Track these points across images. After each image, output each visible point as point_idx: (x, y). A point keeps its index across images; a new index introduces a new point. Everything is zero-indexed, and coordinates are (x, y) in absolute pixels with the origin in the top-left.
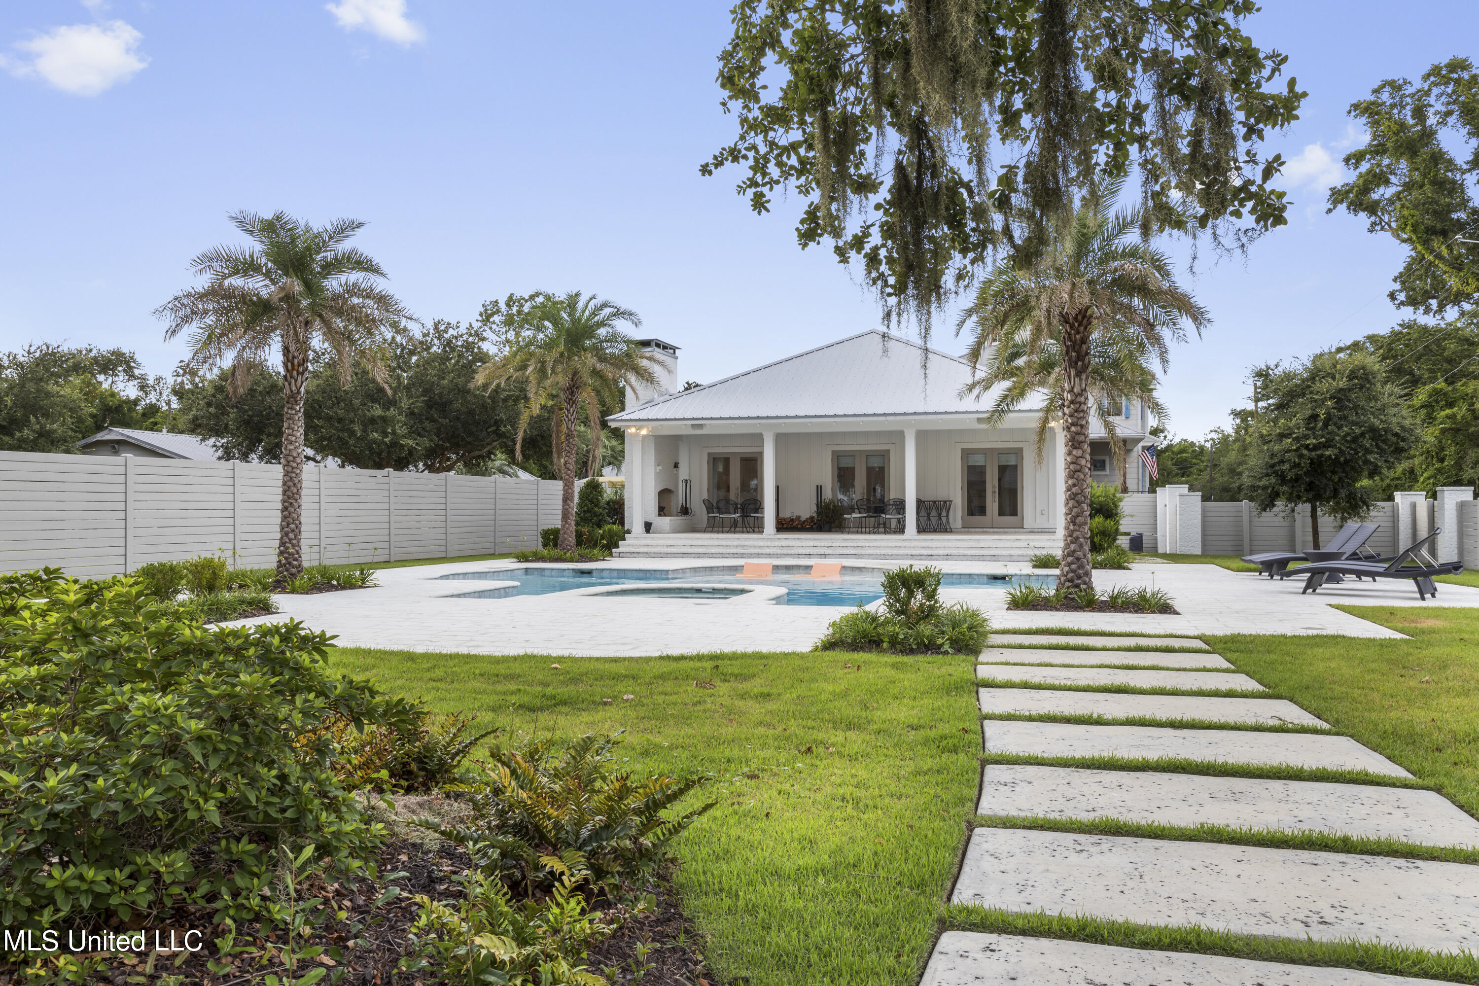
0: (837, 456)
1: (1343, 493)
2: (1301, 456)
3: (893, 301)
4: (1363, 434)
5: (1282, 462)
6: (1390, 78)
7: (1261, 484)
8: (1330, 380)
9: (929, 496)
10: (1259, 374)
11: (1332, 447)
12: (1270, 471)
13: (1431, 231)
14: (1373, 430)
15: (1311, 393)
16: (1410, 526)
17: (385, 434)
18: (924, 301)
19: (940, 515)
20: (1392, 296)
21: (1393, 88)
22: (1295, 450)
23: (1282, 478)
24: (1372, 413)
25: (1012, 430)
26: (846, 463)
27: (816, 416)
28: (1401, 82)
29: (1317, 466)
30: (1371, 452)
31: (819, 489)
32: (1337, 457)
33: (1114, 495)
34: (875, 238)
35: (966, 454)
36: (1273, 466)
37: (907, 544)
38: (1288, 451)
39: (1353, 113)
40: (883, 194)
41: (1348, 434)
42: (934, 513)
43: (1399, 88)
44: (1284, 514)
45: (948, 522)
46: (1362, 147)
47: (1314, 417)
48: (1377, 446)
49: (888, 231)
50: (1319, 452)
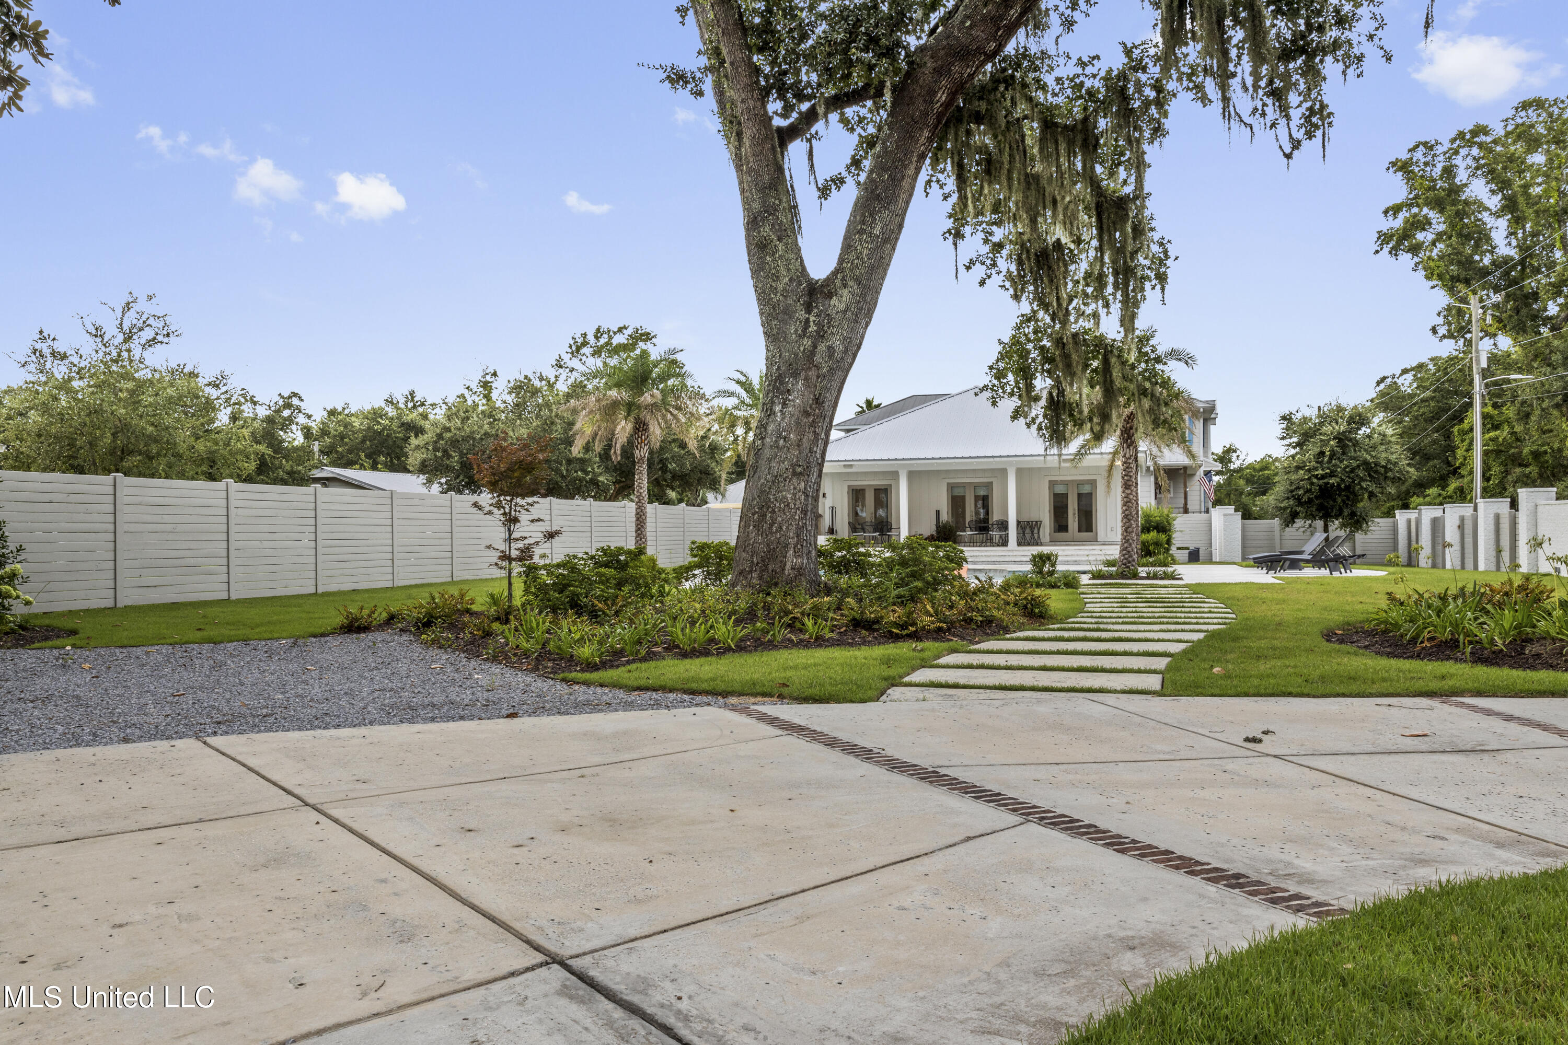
0: (951, 487)
1: (1346, 512)
2: (1312, 484)
3: (1048, 443)
4: (1358, 466)
5: (1298, 488)
6: (1423, 140)
7: (1282, 505)
8: (1334, 424)
9: (1025, 518)
10: (1284, 418)
11: (1334, 476)
12: (1290, 495)
13: (1455, 279)
14: (1366, 463)
15: (1321, 434)
16: (1406, 538)
17: (587, 473)
18: (1059, 443)
19: (1032, 532)
20: (1434, 330)
21: (1425, 146)
22: (1308, 479)
23: (1298, 500)
24: (1366, 450)
25: (1088, 468)
26: (958, 492)
27: (940, 458)
28: (1433, 142)
29: (1326, 492)
30: (1365, 480)
31: (938, 512)
32: (1339, 485)
33: (1168, 516)
34: (1041, 419)
35: (1052, 484)
36: (1292, 491)
37: (1010, 553)
38: (1302, 480)
39: (1391, 170)
40: (1043, 402)
41: (1347, 467)
42: (1028, 530)
43: (1431, 148)
44: (1303, 529)
45: (1039, 537)
46: (1399, 201)
47: (1322, 453)
48: (1370, 475)
49: (1045, 416)
50: (1326, 481)
